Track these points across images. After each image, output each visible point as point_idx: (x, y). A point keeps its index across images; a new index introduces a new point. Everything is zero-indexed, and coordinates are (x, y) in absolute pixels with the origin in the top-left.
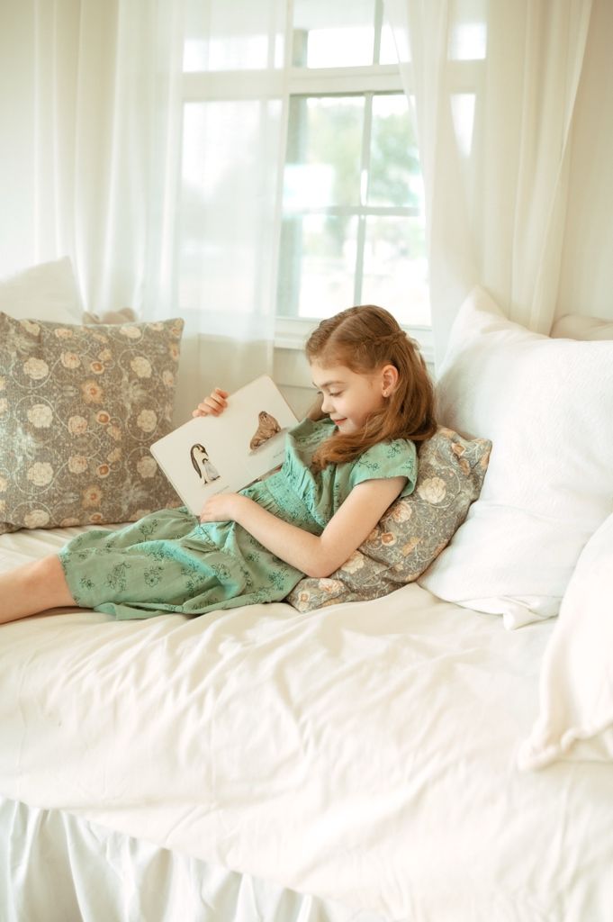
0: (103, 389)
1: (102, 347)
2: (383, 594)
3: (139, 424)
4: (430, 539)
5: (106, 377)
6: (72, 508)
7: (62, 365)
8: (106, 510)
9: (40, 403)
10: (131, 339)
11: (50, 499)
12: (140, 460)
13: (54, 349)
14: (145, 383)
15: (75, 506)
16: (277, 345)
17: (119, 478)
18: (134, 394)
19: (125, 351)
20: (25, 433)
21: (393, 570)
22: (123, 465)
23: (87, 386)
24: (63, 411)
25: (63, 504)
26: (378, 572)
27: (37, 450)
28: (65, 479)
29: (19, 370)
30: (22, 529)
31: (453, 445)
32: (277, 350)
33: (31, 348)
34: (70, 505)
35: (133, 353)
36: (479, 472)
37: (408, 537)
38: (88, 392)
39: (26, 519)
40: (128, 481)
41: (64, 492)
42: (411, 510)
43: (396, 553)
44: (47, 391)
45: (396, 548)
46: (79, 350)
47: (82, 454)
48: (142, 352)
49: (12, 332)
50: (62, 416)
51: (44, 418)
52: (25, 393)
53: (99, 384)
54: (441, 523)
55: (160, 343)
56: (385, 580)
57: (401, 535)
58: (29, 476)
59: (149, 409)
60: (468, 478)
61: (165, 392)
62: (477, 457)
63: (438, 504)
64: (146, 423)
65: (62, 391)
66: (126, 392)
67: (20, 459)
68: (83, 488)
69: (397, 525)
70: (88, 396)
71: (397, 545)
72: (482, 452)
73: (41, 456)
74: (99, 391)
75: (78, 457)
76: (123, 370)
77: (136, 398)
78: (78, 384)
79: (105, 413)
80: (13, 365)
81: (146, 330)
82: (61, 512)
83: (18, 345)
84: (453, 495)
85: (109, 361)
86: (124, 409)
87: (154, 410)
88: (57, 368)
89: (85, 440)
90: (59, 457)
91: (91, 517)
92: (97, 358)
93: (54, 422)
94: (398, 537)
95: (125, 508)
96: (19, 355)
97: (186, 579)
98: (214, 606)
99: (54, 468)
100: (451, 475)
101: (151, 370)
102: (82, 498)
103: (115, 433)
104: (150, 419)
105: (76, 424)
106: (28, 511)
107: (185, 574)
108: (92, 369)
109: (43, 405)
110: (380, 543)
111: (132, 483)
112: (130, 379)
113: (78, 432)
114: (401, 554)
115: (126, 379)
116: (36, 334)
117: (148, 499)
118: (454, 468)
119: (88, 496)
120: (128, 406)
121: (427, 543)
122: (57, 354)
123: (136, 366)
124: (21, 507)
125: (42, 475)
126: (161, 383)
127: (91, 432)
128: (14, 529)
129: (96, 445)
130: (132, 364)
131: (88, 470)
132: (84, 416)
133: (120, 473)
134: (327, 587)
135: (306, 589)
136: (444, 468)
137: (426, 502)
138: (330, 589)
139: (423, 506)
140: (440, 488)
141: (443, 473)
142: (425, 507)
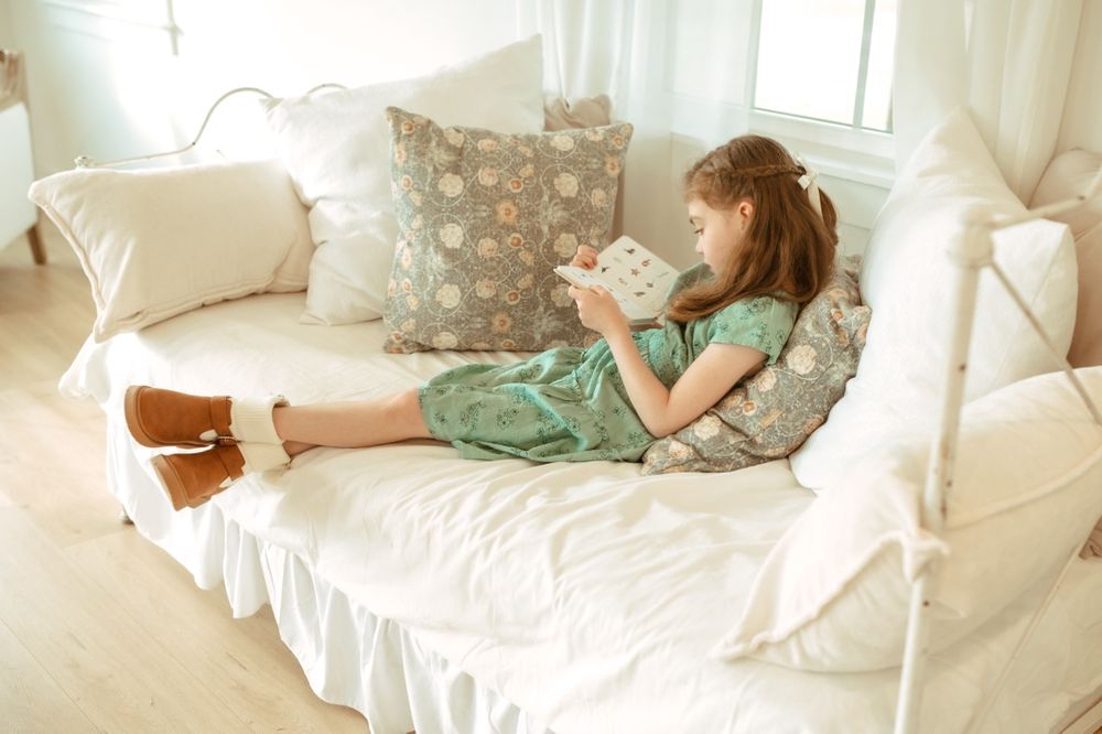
0: (520, 209)
1: (525, 161)
2: (738, 466)
3: (556, 248)
4: (794, 412)
5: (524, 196)
6: (479, 333)
7: (478, 182)
8: (517, 338)
9: (453, 222)
10: (560, 153)
11: (458, 322)
12: (555, 288)
13: (473, 164)
14: (568, 203)
15: (483, 330)
17: (531, 305)
18: (555, 215)
19: (550, 166)
20: (436, 252)
21: (752, 442)
22: (535, 293)
23: (502, 206)
24: (474, 232)
25: (470, 329)
26: (732, 442)
27: (447, 271)
28: (471, 302)
29: (434, 186)
30: (433, 350)
31: (833, 311)
33: (449, 162)
34: (478, 330)
35: (559, 169)
36: (857, 345)
37: (769, 409)
38: (502, 213)
39: (435, 340)
40: (541, 309)
41: (471, 316)
42: (775, 379)
43: (754, 425)
44: (460, 210)
45: (755, 420)
46: (499, 164)
47: (491, 278)
48: (571, 168)
49: (434, 143)
50: (472, 237)
51: (454, 239)
52: (439, 210)
53: (515, 205)
54: (807, 397)
55: (594, 156)
56: (743, 452)
57: (761, 405)
58: (438, 298)
59: (568, 232)
60: (845, 350)
61: (591, 213)
62: (854, 328)
63: (805, 376)
64: (564, 248)
65: (474, 211)
66: (544, 214)
67: (431, 278)
68: (491, 314)
69: (760, 394)
70: (502, 217)
71: (757, 416)
72: (859, 323)
73: (450, 278)
74: (515, 212)
75: (486, 281)
76: (545, 188)
77: (555, 220)
78: (492, 204)
79: (517, 235)
80: (429, 180)
81: (582, 140)
82: (468, 336)
83: (436, 159)
84: (823, 368)
85: (530, 178)
86: (540, 231)
87: (576, 233)
88: (473, 186)
89: (494, 264)
90: (467, 280)
91: (502, 344)
92: (517, 174)
93: (464, 244)
94: (758, 407)
95: (538, 337)
96: (436, 170)
97: (539, 425)
98: (560, 456)
99: (462, 291)
100: (824, 345)
101: (577, 188)
102: (490, 324)
103: (527, 258)
104: (569, 243)
105: (487, 246)
106: (437, 334)
107: (540, 420)
108: (510, 186)
109: (454, 225)
110: (741, 412)
111: (545, 312)
112: (551, 198)
113: (488, 255)
114: (760, 426)
115: (546, 198)
116: (459, 146)
117: (564, 330)
118: (828, 337)
119: (496, 322)
120: (545, 229)
121: (790, 417)
122: (475, 169)
123: (561, 184)
124: (430, 327)
125: (451, 297)
126: (588, 202)
127: (501, 255)
128: (426, 348)
129: (505, 269)
130: (556, 181)
131: (497, 295)
132: (495, 238)
133: (531, 301)
134: (676, 452)
135: (656, 451)
136: (817, 335)
137: (793, 371)
138: (678, 454)
139: (788, 375)
140: (810, 358)
141: (815, 341)
142: (790, 377)
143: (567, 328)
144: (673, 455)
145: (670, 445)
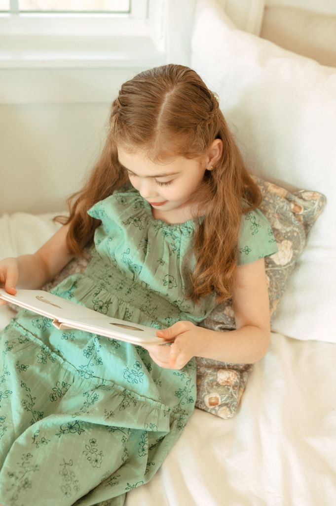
31: (292, 206)
134: (226, 380)
135: (211, 391)
136: (288, 229)
137: (280, 266)
138: (229, 380)
139: (278, 271)
140: (288, 249)
141: (289, 234)
142: (280, 272)
144: (226, 384)
145: (217, 377)
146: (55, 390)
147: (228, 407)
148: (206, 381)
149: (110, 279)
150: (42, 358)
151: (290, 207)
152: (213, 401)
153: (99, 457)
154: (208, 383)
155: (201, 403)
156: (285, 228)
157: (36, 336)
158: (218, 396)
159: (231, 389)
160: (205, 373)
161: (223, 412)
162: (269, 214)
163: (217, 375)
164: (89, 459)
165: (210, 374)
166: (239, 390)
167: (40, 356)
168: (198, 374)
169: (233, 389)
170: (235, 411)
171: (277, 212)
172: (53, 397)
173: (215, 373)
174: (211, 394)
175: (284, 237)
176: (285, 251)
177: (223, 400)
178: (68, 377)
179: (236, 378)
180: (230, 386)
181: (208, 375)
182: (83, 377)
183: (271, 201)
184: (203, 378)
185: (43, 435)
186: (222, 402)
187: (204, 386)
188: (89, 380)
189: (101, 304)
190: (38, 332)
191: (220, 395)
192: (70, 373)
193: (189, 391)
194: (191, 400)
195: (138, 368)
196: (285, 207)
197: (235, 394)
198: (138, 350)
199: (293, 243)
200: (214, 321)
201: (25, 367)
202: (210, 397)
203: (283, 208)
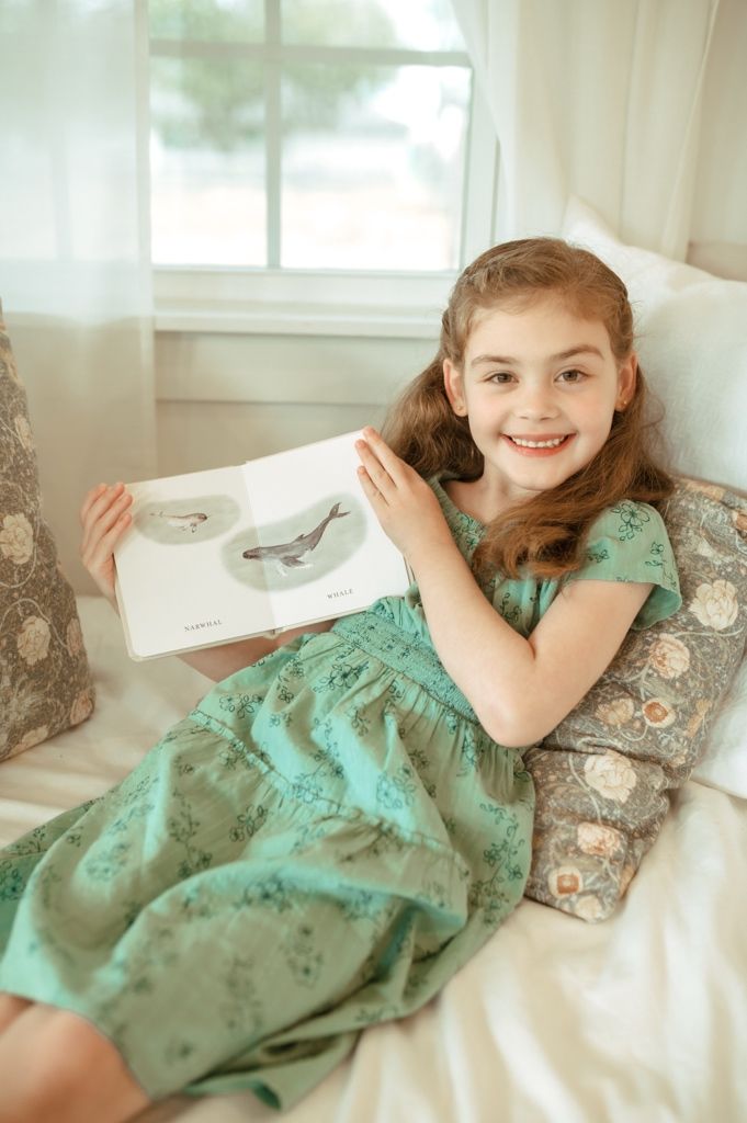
16: (162, 326)
21: (666, 770)
31: (734, 514)
32: (161, 336)
37: (693, 703)
40: (6, 681)
42: (686, 650)
43: (676, 738)
45: (676, 729)
57: (680, 701)
59: (13, 511)
61: (28, 465)
63: (727, 630)
64: (17, 546)
69: (667, 683)
71: (680, 724)
87: (23, 511)
94: (675, 707)
95: (3, 739)
100: (743, 571)
110: (643, 724)
111: (13, 684)
114: (686, 738)
117: (43, 705)
134: (596, 844)
135: (563, 862)
136: (728, 559)
137: (711, 629)
138: (603, 847)
139: (707, 638)
140: (729, 599)
141: (729, 569)
142: (712, 641)
143: (49, 701)
144: (597, 853)
145: (577, 836)
146: (242, 819)
147: (597, 896)
148: (553, 841)
149: (371, 632)
150: (228, 759)
151: (730, 517)
152: (567, 884)
153: (313, 965)
154: (557, 846)
155: (541, 889)
156: (721, 556)
157: (224, 724)
158: (578, 874)
159: (606, 864)
160: (551, 825)
161: (587, 907)
162: (688, 529)
163: (576, 831)
164: (292, 964)
165: (563, 829)
166: (624, 868)
167: (225, 755)
168: (539, 827)
169: (611, 862)
170: (612, 905)
171: (703, 528)
172: (236, 834)
173: (573, 828)
174: (561, 869)
175: (719, 573)
176: (721, 600)
177: (588, 882)
178: (272, 799)
179: (618, 844)
180: (604, 857)
181: (559, 830)
182: (300, 800)
183: (692, 506)
184: (546, 836)
185: (205, 900)
186: (584, 886)
187: (549, 851)
188: (311, 806)
189: (347, 669)
190: (229, 718)
191: (582, 871)
192: (276, 792)
193: (513, 850)
194: (516, 873)
195: (407, 776)
196: (720, 517)
197: (615, 873)
198: (412, 760)
199: (739, 588)
200: (574, 731)
201: (191, 769)
202: (561, 874)
203: (716, 517)
